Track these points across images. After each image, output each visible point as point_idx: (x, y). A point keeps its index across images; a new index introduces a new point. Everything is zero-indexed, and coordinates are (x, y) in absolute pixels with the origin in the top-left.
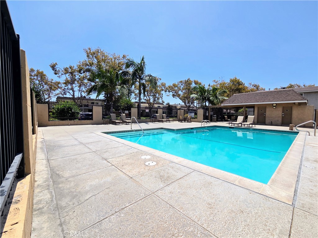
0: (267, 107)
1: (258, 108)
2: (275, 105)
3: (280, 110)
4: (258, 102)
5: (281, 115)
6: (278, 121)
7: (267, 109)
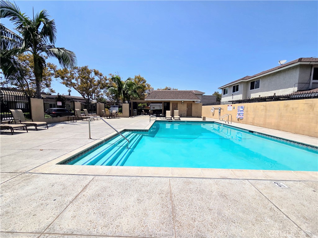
0: (178, 103)
1: (173, 104)
2: (183, 102)
3: (186, 105)
4: (174, 99)
5: (186, 110)
6: (185, 113)
7: (178, 105)
